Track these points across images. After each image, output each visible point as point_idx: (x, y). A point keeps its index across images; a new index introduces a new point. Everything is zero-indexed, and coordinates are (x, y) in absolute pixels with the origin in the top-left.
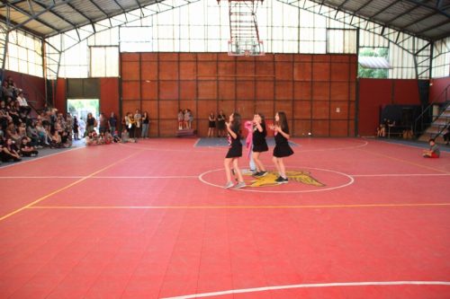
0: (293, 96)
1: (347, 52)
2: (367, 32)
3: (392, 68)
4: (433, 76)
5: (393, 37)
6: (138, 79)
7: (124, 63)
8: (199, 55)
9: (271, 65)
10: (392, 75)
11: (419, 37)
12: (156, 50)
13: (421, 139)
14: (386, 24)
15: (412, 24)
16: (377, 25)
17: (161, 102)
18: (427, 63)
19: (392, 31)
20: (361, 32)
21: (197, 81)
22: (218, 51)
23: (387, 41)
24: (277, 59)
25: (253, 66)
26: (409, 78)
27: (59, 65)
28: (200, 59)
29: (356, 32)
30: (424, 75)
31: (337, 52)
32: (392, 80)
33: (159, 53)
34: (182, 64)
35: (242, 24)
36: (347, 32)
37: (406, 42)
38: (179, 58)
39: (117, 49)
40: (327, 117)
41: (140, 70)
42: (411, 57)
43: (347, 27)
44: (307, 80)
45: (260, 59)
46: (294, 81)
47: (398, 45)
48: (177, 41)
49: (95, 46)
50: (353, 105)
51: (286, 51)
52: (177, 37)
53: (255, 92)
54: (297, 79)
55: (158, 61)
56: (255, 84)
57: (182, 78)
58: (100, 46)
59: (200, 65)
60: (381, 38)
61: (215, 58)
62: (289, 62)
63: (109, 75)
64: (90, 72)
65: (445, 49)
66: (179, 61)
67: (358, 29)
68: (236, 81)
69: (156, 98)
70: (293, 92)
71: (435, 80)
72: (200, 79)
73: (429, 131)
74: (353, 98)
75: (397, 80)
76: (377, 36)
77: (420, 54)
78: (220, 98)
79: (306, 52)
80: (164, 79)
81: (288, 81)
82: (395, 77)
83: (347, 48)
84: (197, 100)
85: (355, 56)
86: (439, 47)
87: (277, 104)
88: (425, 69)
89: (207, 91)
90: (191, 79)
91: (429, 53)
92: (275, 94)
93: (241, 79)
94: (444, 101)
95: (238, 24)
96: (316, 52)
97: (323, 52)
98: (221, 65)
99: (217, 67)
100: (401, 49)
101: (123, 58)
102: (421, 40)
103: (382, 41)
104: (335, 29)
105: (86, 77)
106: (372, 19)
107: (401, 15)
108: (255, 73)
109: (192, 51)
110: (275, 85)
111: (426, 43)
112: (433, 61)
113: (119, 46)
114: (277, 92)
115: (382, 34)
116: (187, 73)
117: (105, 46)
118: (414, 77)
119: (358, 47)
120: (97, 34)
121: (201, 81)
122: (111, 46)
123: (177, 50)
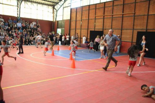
8: (97, 5)
9: (133, 5)
12: (82, 6)
17: (82, 30)
21: (95, 19)
22: (105, 1)
25: (122, 8)
27: (56, 16)
28: (97, 7)
33: (82, 7)
34: (90, 11)
38: (89, 8)
41: (76, 16)
46: (148, 15)
49: (65, 7)
53: (122, 24)
54: (151, 13)
55: (82, 11)
56: (123, 19)
57: (90, 18)
59: (97, 11)
61: (103, 6)
68: (112, 18)
69: (80, 28)
80: (84, 19)
84: (95, 29)
89: (99, 24)
90: (93, 18)
92: (134, 25)
99: (104, 11)
101: (71, 10)
105: (62, 20)
109: (95, 3)
110: (134, 19)
113: (71, 6)
116: (92, 15)
117: (67, 7)
120: (66, 2)
121: (97, 19)
122: (69, 6)
123: (89, 4)
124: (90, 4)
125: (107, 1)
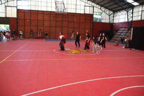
0: (74, 26)
1: (90, 13)
2: (96, 8)
3: (103, 19)
4: (114, 22)
5: (103, 10)
6: (24, 18)
7: (18, 13)
8: (44, 12)
9: (67, 16)
10: (103, 21)
11: (110, 10)
12: (30, 9)
13: (111, 40)
14: (102, 6)
15: (109, 6)
16: (99, 6)
17: (31, 27)
18: (112, 18)
19: (103, 8)
20: (95, 7)
21: (44, 20)
22: (51, 11)
23: (102, 11)
24: (69, 14)
25: (62, 16)
26: (108, 22)
28: (44, 13)
29: (93, 8)
30: (112, 22)
31: (87, 13)
32: (103, 23)
34: (38, 14)
35: (58, 3)
36: (90, 7)
37: (107, 12)
38: (38, 12)
39: (16, 8)
40: (84, 33)
41: (24, 16)
42: (108, 16)
43: (91, 6)
44: (78, 21)
45: (64, 14)
46: (74, 22)
47: (105, 12)
48: (37, 7)
49: (8, 6)
50: (91, 30)
51: (72, 12)
52: (37, 5)
53: (62, 25)
54: (75, 21)
55: (31, 13)
56: (62, 22)
57: (38, 19)
58: (10, 6)
59: (44, 15)
60: (100, 10)
61: (50, 13)
62: (73, 16)
63: (13, 17)
64: (6, 15)
65: (117, 15)
66: (38, 13)
67: (94, 7)
68: (56, 21)
69: (30, 25)
70: (74, 25)
71: (115, 23)
72: (44, 19)
73: (113, 38)
74: (92, 28)
75: (104, 23)
76: (99, 9)
77: (111, 15)
78: (51, 26)
79: (78, 13)
80: (32, 19)
81: (72, 21)
82: (104, 22)
83: (90, 12)
84: (43, 26)
85: (92, 15)
86: (116, 14)
87: (69, 29)
88: (112, 20)
89: (47, 23)
90: (42, 19)
91: (113, 16)
92: (68, 25)
93: (58, 20)
94: (117, 29)
95: (57, 2)
96: (81, 13)
97: (83, 13)
98: (52, 15)
99: (50, 16)
100: (105, 14)
101: (18, 11)
102: (111, 11)
103: (100, 11)
104: (87, 6)
105: (5, 17)
106: (98, 4)
107: (106, 4)
108: (62, 18)
109: (42, 10)
110: (68, 23)
111: (112, 12)
112: (114, 18)
113: (17, 7)
114: (69, 25)
115: (100, 9)
116: (40, 17)
117: (12, 7)
118: (109, 22)
119: (93, 12)
120: (8, 2)
121: (45, 20)
122: (14, 7)
123: (37, 10)
124: (39, 10)
125: (52, 11)
